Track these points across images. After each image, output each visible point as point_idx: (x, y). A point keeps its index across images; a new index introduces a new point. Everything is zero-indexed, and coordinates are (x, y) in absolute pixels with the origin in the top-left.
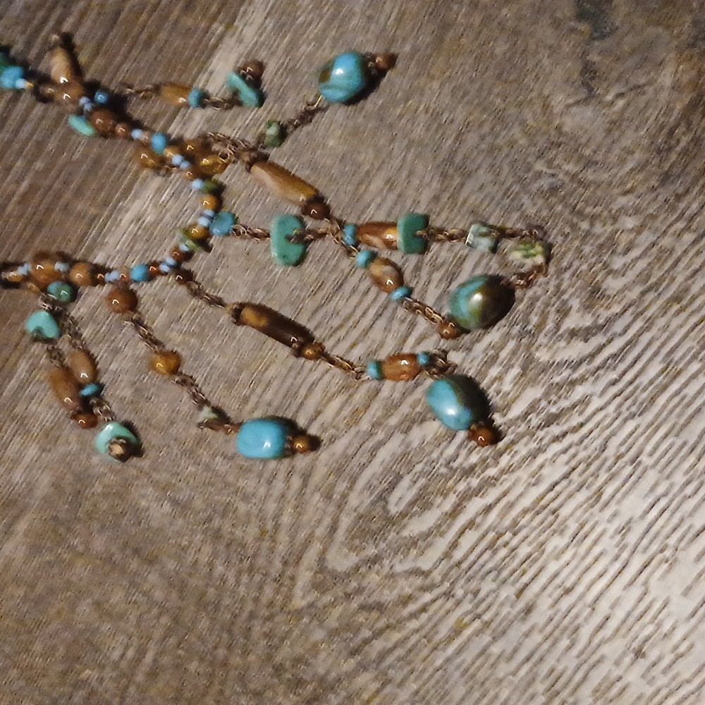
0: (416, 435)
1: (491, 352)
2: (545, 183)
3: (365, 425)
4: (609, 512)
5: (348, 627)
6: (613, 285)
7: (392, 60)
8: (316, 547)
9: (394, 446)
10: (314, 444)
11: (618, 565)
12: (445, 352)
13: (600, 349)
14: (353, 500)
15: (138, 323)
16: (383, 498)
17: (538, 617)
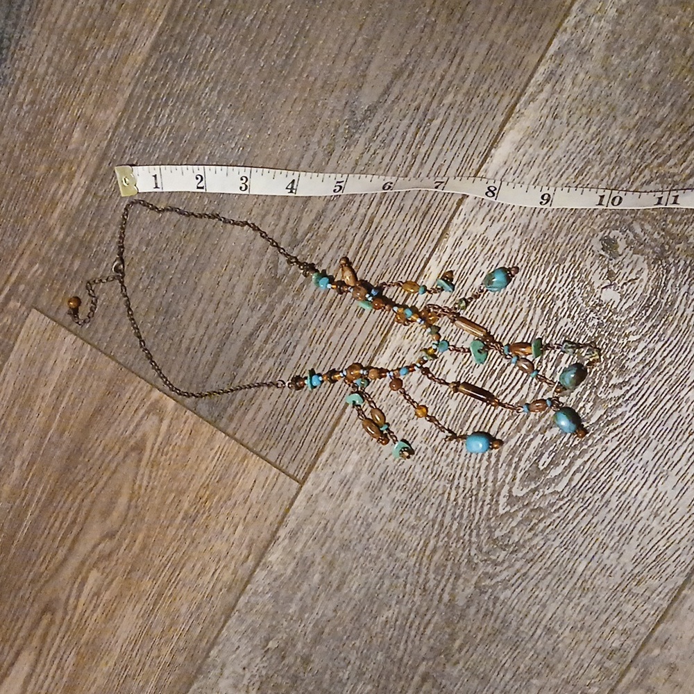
0: (548, 434)
1: (579, 396)
2: (596, 321)
3: (523, 431)
4: (639, 458)
5: (527, 519)
6: (631, 365)
7: (517, 269)
8: (506, 488)
9: (538, 440)
10: (501, 443)
11: (644, 480)
12: (558, 398)
13: (628, 391)
14: (522, 464)
15: (404, 394)
16: (536, 463)
17: (613, 504)
